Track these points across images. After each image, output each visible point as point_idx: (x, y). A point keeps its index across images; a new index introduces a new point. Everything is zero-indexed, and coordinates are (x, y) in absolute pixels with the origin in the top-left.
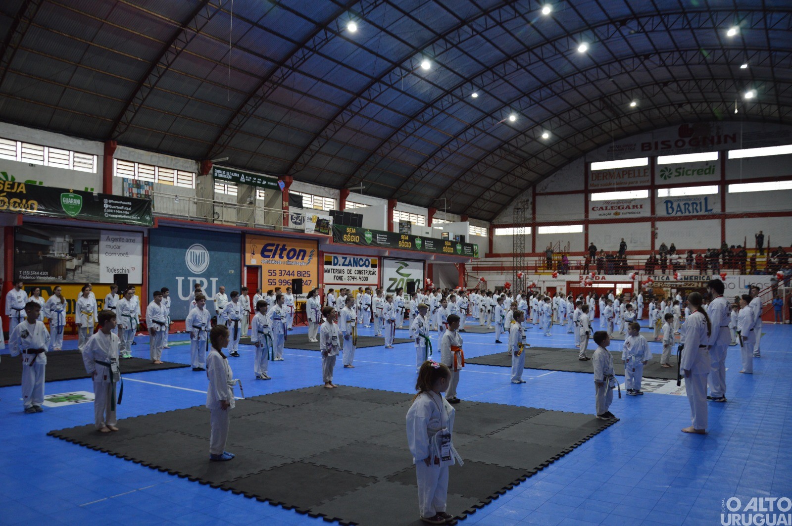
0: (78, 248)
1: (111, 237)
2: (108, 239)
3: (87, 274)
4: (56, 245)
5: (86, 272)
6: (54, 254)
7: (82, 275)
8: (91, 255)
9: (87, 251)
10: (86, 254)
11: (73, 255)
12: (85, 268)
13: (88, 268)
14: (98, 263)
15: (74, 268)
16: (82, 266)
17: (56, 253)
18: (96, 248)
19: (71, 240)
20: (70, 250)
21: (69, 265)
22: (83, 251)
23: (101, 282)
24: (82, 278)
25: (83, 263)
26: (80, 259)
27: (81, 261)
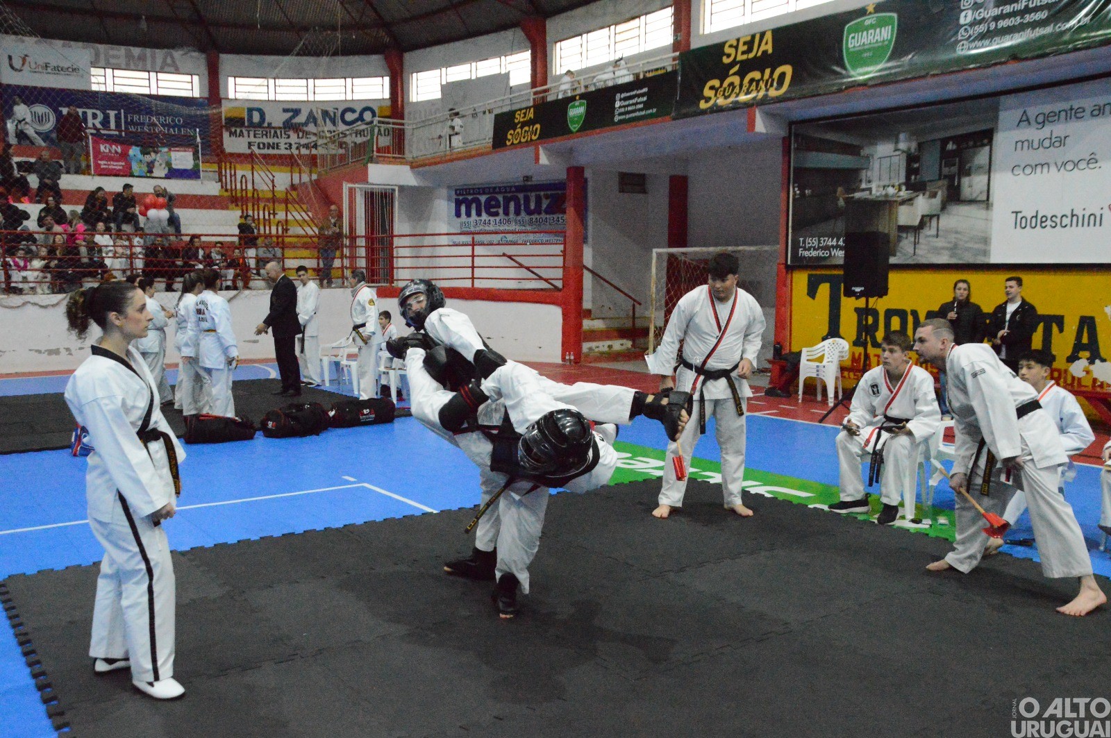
0: (931, 164)
1: (1032, 112)
2: (1025, 120)
3: (952, 237)
4: (876, 165)
5: (948, 231)
6: (870, 189)
7: (939, 243)
8: (965, 181)
9: (954, 169)
10: (951, 178)
11: (915, 184)
12: (947, 221)
13: (959, 219)
14: (986, 203)
15: (916, 223)
16: (938, 217)
17: (874, 186)
18: (981, 157)
19: (914, 145)
20: (910, 171)
21: (906, 216)
22: (946, 171)
23: (994, 260)
24: (937, 251)
25: (944, 207)
26: (934, 195)
27: (937, 201)
